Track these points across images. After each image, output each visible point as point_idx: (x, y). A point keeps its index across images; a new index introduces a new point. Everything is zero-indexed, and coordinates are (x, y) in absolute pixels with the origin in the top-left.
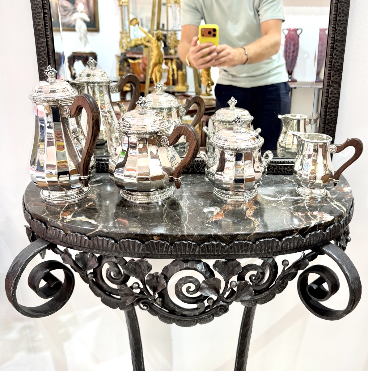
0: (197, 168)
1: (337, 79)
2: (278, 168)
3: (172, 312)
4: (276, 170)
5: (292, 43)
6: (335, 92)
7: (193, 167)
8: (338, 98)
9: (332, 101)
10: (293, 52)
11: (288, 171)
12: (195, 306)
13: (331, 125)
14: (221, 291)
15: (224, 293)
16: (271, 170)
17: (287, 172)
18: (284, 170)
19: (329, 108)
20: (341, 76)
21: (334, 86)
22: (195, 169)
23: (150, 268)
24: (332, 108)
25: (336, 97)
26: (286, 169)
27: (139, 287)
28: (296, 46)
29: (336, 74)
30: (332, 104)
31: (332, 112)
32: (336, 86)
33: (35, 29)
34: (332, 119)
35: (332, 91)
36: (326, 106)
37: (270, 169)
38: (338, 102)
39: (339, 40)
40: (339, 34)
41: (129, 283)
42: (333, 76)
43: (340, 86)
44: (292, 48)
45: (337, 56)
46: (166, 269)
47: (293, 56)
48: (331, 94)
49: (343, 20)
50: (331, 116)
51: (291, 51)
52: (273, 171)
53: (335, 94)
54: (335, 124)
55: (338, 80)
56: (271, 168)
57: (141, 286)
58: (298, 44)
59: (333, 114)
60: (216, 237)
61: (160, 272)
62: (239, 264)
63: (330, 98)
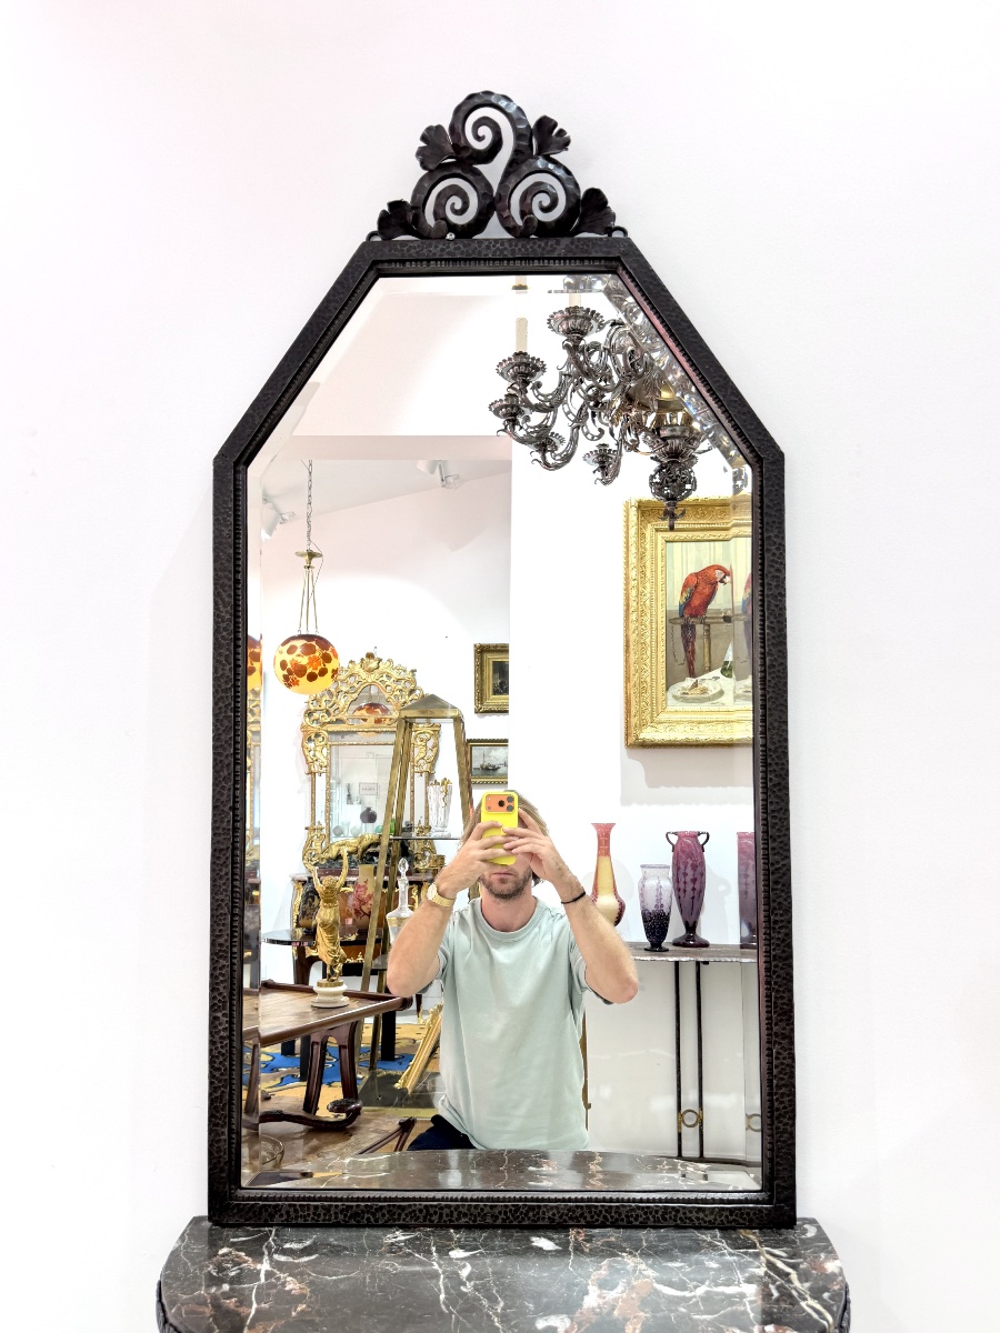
0: (513, 1215)
1: (784, 1029)
2: (684, 1213)
4: (681, 1219)
5: (690, 862)
6: (785, 1054)
7: (506, 1213)
9: (780, 1073)
10: (694, 880)
11: (706, 1219)
13: (785, 1120)
16: (670, 1218)
17: (705, 1222)
18: (698, 1219)
19: (777, 1085)
20: (793, 1023)
21: (780, 1043)
22: (508, 1218)
24: (784, 1085)
25: (788, 1065)
26: (701, 1215)
28: (699, 869)
29: (781, 1020)
30: (782, 1079)
31: (783, 1094)
33: (213, 944)
34: (785, 1108)
35: (778, 1053)
36: (770, 1081)
37: (667, 1217)
39: (780, 957)
40: (778, 945)
42: (776, 1024)
43: (792, 1042)
44: (689, 871)
45: (780, 986)
47: (694, 889)
48: (777, 1058)
49: (782, 921)
50: (782, 1102)
51: (688, 879)
52: (675, 1220)
53: (784, 1058)
54: (793, 1118)
55: (787, 1032)
56: (670, 1213)
58: (702, 863)
59: (786, 1099)
63: (777, 1067)
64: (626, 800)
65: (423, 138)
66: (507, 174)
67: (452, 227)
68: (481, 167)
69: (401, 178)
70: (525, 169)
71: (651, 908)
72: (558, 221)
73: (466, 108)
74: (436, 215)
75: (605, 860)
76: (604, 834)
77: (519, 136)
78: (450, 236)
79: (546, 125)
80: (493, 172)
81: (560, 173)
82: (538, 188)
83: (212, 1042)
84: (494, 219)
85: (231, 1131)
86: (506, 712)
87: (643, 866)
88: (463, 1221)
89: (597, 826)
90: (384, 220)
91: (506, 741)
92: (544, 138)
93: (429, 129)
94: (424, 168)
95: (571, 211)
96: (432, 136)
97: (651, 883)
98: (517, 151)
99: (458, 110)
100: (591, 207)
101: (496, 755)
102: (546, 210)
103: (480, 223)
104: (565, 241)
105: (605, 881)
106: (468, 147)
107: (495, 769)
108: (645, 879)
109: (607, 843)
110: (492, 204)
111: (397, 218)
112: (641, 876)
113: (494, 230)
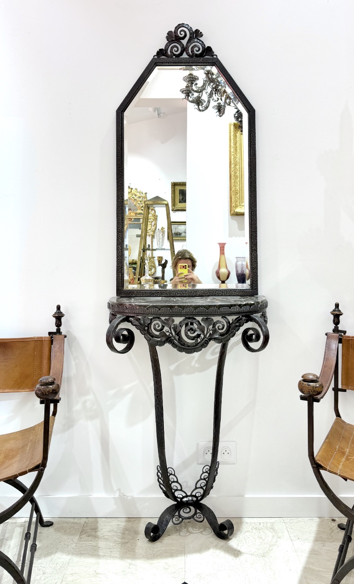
1: (255, 249)
3: (184, 345)
8: (257, 257)
9: (254, 259)
12: (194, 341)
13: (255, 270)
14: (205, 333)
15: (207, 334)
19: (253, 262)
23: (173, 321)
24: (255, 262)
26: (235, 293)
27: (168, 332)
32: (255, 252)
38: (257, 259)
39: (254, 232)
40: (253, 229)
41: (164, 330)
45: (254, 238)
46: (181, 322)
49: (254, 223)
50: (254, 266)
53: (255, 255)
57: (170, 331)
59: (256, 265)
60: (202, 306)
61: (178, 323)
62: (212, 320)
64: (230, 235)
65: (168, 34)
66: (188, 43)
67: (175, 55)
68: (182, 41)
69: (162, 43)
70: (192, 41)
71: (240, 272)
72: (200, 54)
73: (178, 28)
74: (170, 52)
75: (222, 256)
76: (222, 247)
77: (190, 34)
78: (174, 57)
79: (197, 31)
80: (184, 42)
81: (201, 42)
82: (195, 46)
83: (117, 253)
84: (185, 53)
85: (122, 274)
86: (185, 210)
87: (236, 257)
88: (178, 295)
89: (220, 244)
90: (158, 53)
91: (185, 222)
92: (197, 34)
93: (169, 32)
94: (168, 40)
95: (203, 52)
96: (170, 33)
97: (240, 263)
98: (190, 37)
99: (176, 28)
100: (208, 50)
101: (181, 228)
102: (197, 51)
103: (181, 54)
104: (202, 58)
105: (223, 264)
106: (178, 36)
107: (180, 234)
108: (237, 262)
109: (223, 250)
110: (184, 49)
111: (161, 52)
112: (236, 261)
113: (185, 55)
